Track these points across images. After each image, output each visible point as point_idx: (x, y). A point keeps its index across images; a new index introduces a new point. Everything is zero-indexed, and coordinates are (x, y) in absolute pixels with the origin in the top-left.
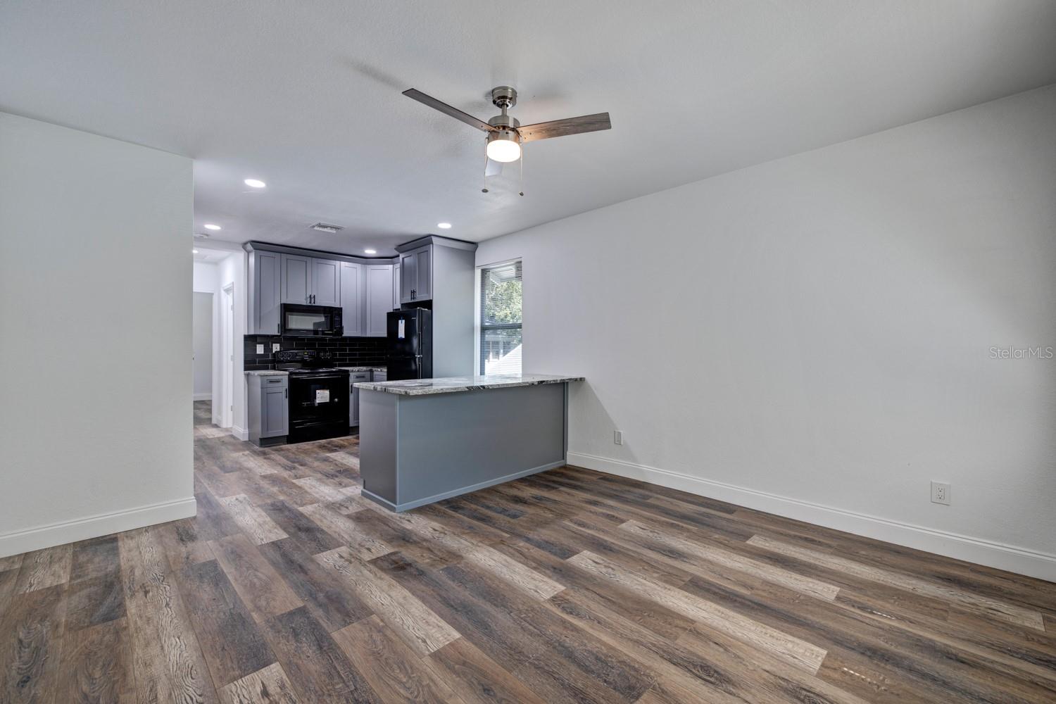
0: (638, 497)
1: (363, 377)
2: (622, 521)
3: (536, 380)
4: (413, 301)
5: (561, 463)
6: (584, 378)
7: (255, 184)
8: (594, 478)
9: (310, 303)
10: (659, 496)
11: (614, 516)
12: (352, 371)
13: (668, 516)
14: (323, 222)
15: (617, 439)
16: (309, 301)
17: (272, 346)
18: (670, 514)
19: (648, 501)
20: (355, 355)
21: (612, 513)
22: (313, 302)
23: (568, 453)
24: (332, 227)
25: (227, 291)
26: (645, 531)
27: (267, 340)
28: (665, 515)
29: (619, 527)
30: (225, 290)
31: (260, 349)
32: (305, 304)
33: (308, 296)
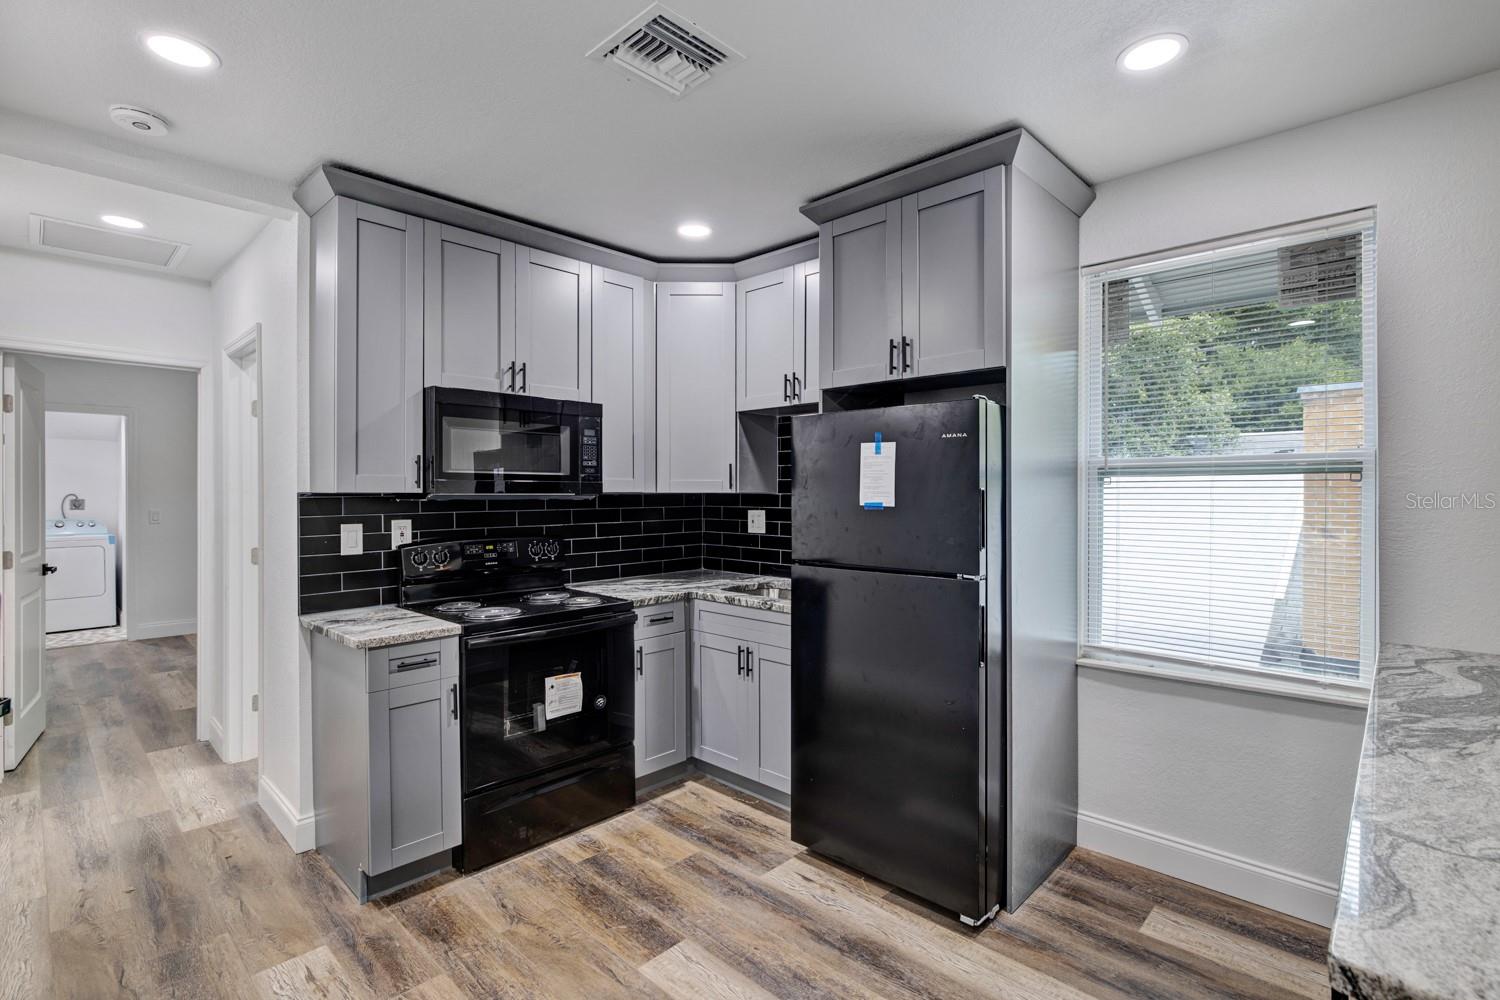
9: (512, 387)
16: (507, 381)
17: (388, 528)
22: (519, 383)
25: (241, 357)
27: (374, 508)
30: (232, 356)
31: (351, 540)
32: (496, 390)
33: (506, 365)
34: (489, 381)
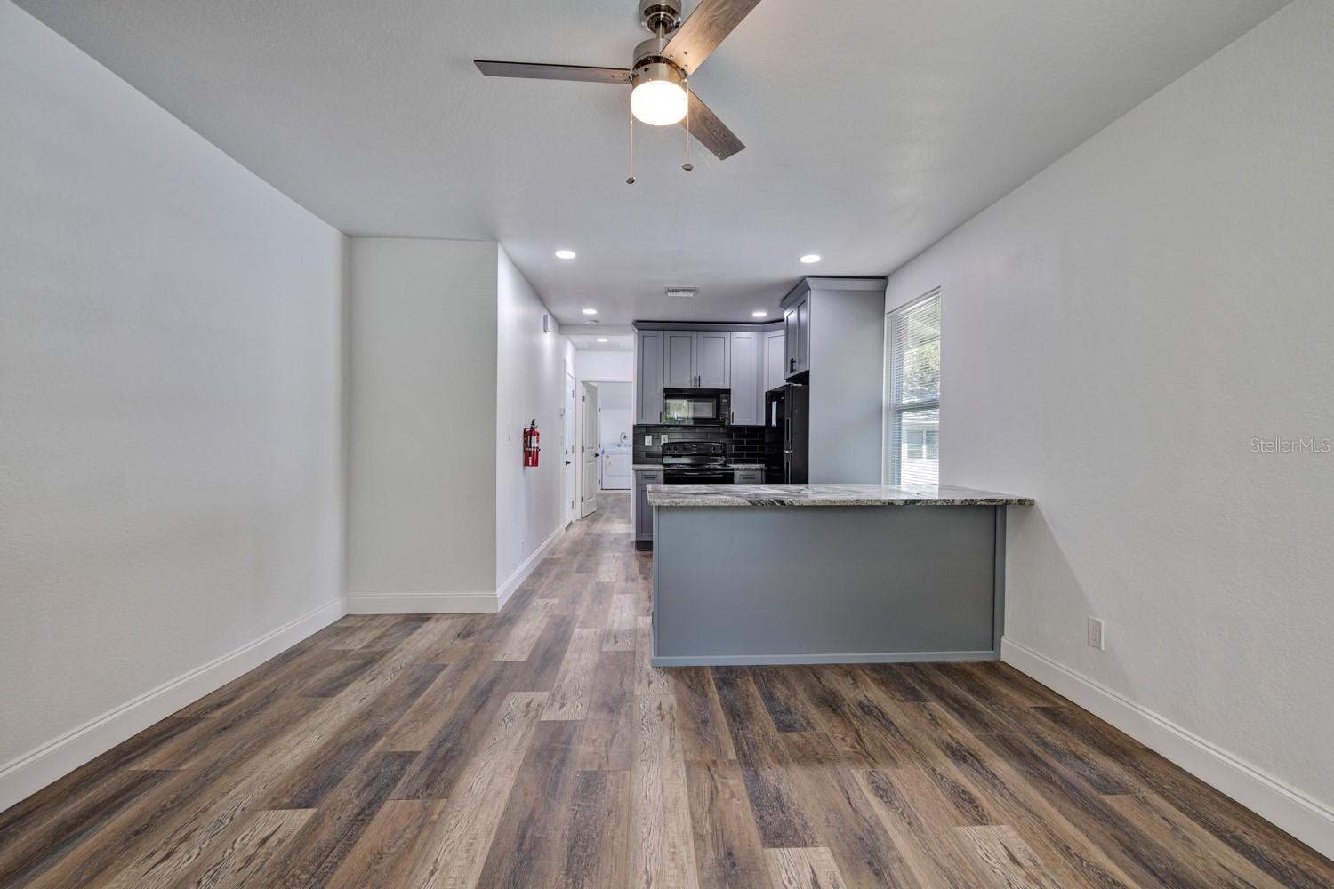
0: (1089, 780)
1: (752, 478)
2: (982, 819)
3: (958, 497)
4: (792, 375)
5: (985, 655)
6: (1031, 503)
7: (565, 255)
8: (1026, 703)
9: (695, 386)
10: (1156, 799)
11: (972, 800)
12: (738, 469)
13: (1128, 860)
14: (676, 286)
15: (1093, 634)
17: (660, 437)
18: (1137, 857)
19: (1107, 799)
20: (755, 449)
21: (975, 791)
22: (697, 385)
23: (1003, 640)
24: (684, 290)
26: (1013, 867)
27: (654, 430)
28: (1117, 852)
29: (958, 829)
31: (648, 441)
32: (689, 388)
34: (686, 384)
